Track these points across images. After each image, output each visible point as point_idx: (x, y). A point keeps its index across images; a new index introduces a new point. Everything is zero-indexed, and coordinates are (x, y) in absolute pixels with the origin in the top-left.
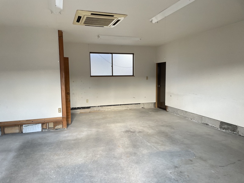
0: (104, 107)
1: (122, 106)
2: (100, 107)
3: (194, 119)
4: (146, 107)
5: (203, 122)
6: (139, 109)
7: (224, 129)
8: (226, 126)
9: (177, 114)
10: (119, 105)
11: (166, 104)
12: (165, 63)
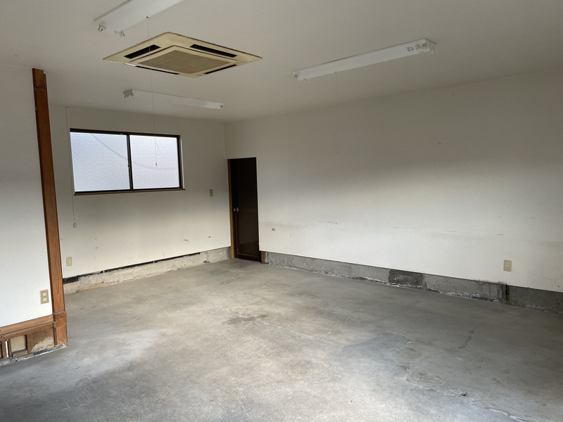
0: (116, 273)
1: (159, 263)
2: (104, 274)
3: (333, 273)
4: (212, 259)
5: (353, 275)
6: (199, 266)
7: (397, 282)
8: (401, 277)
9: (290, 266)
10: (152, 262)
11: (262, 248)
12: (254, 159)
